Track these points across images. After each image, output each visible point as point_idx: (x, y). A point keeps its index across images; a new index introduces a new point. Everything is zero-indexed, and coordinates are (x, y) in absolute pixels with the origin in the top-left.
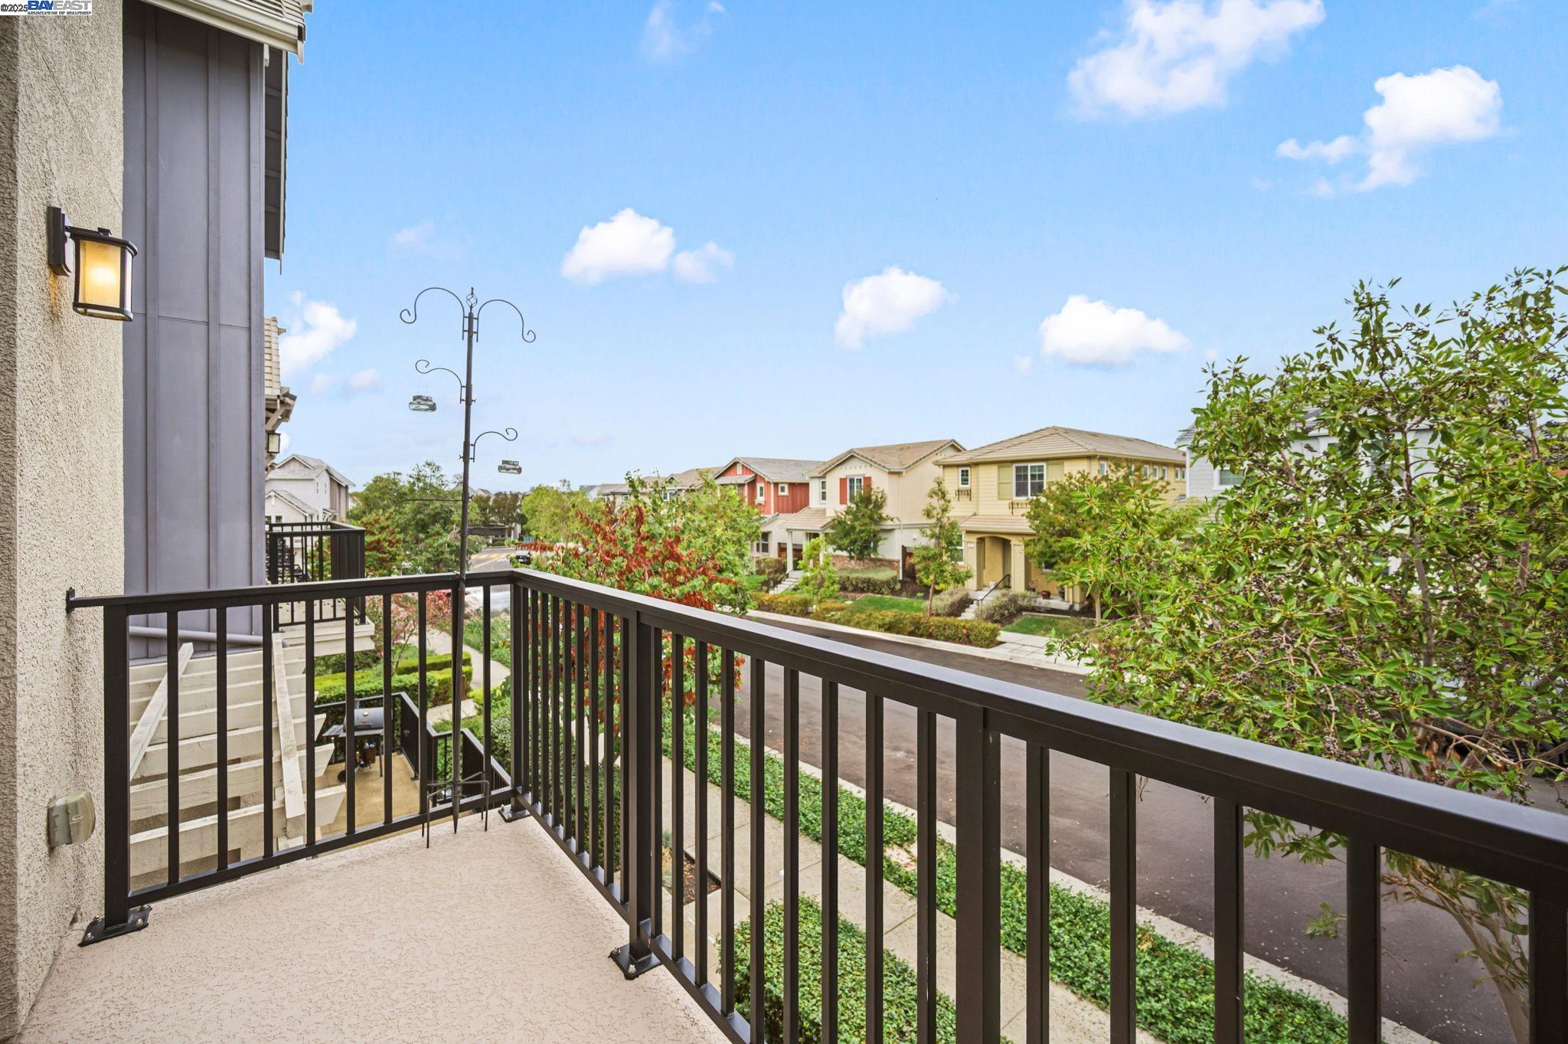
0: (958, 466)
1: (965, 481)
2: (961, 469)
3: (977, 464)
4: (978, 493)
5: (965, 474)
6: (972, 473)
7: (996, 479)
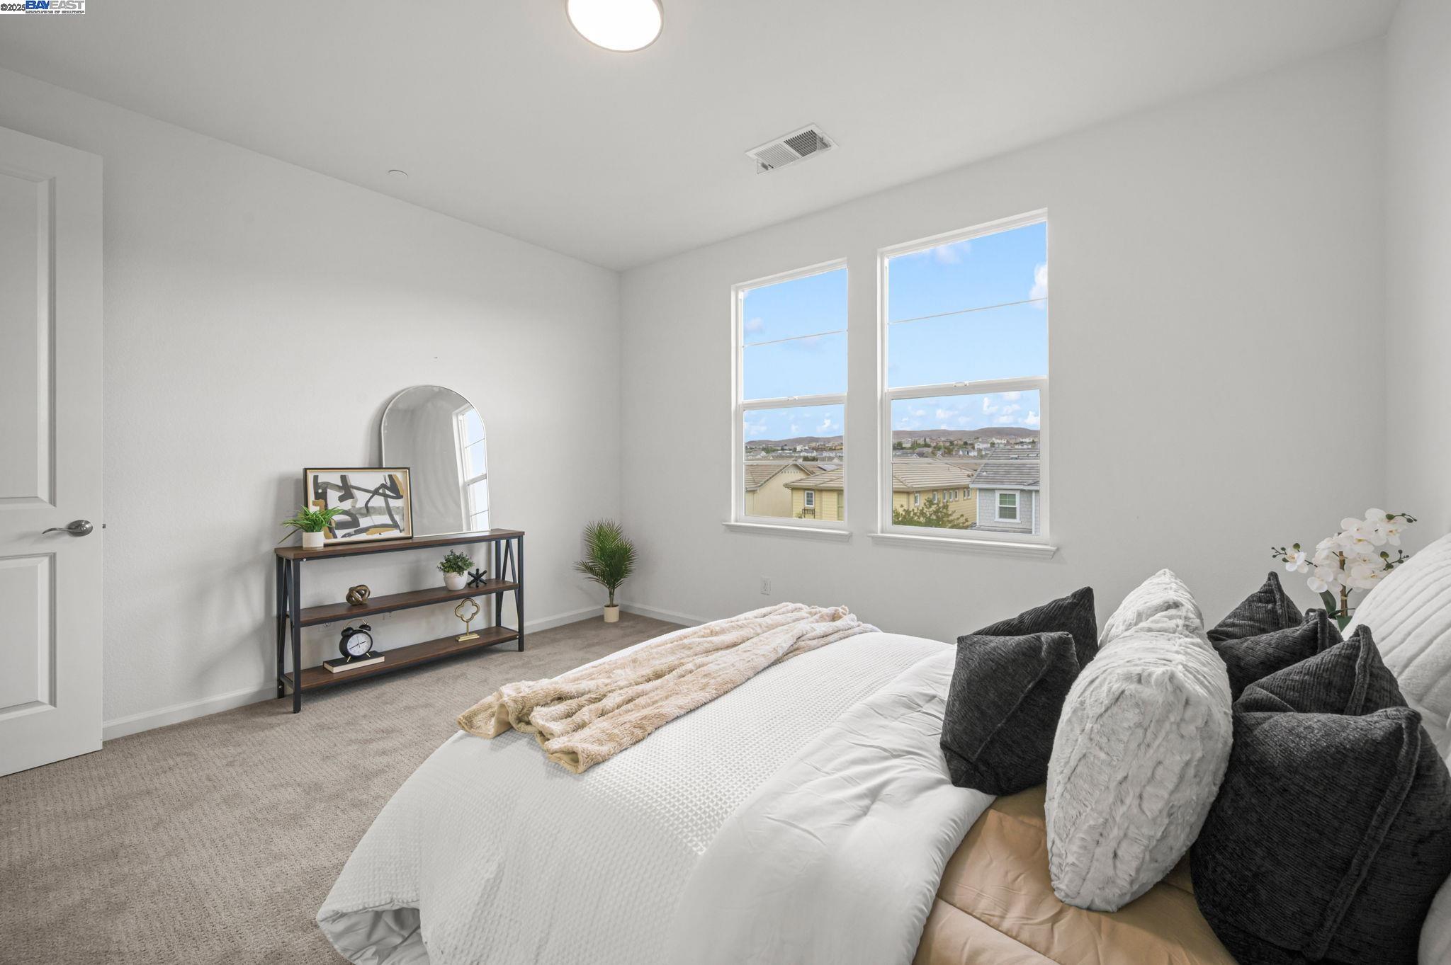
0: (805, 489)
1: (810, 502)
2: (806, 492)
3: (821, 491)
4: (821, 513)
5: (810, 496)
6: (816, 497)
7: (836, 503)
